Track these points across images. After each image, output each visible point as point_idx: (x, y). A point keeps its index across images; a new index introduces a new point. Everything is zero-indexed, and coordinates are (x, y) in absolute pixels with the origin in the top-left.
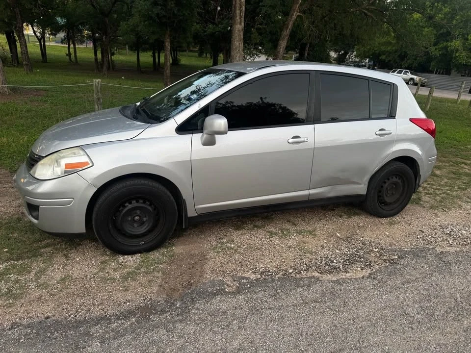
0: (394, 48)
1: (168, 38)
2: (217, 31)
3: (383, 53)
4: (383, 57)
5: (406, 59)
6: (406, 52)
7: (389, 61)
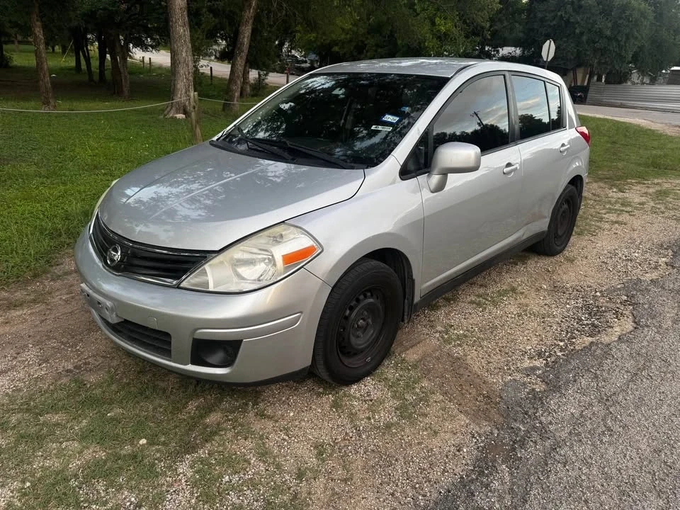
0: (348, 36)
1: (37, 20)
2: (101, 9)
3: (335, 43)
4: (336, 49)
5: (365, 51)
6: (363, 42)
7: (345, 54)
